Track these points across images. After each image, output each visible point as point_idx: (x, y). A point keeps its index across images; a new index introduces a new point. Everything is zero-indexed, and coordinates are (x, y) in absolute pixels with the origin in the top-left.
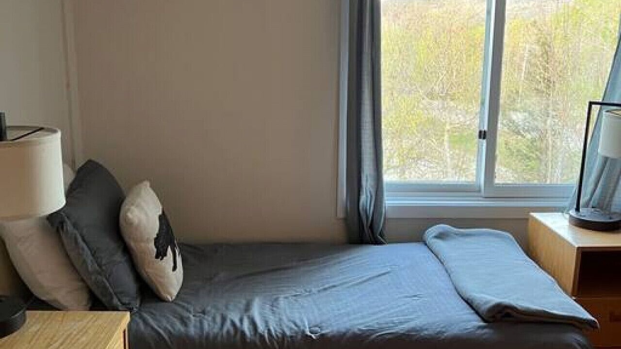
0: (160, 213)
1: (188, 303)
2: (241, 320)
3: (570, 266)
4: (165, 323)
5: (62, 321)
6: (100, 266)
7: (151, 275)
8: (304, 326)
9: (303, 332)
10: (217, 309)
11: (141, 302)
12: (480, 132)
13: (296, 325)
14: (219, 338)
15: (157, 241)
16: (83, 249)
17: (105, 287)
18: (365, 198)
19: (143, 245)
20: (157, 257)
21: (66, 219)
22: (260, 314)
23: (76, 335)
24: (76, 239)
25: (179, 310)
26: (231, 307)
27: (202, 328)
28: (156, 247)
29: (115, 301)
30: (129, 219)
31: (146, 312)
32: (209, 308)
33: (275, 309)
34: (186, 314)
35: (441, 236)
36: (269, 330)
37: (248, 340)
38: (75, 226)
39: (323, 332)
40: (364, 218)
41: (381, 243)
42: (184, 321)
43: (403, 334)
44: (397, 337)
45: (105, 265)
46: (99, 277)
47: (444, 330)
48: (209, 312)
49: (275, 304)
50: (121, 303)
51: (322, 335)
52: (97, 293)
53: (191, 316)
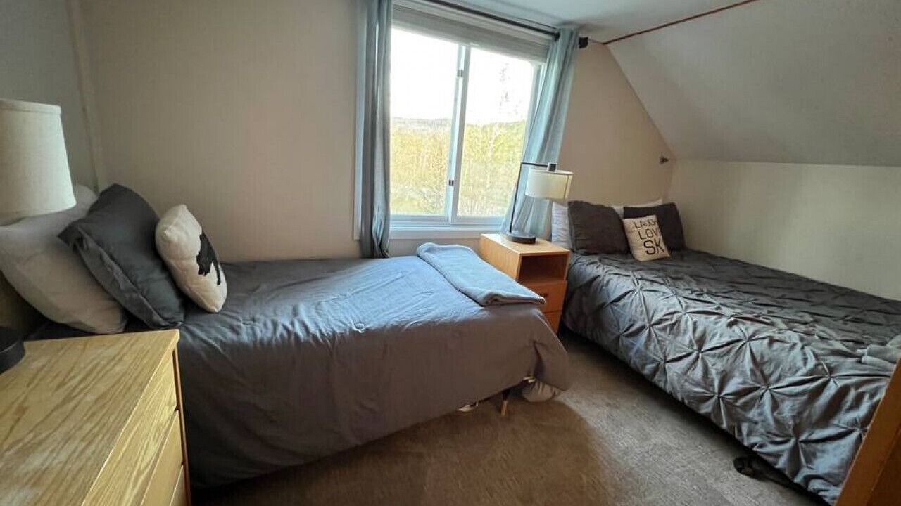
0: (201, 233)
1: (237, 313)
2: (292, 324)
3: (515, 265)
4: (214, 333)
5: (84, 349)
6: (134, 283)
7: (195, 291)
8: (350, 323)
9: (351, 329)
10: (266, 316)
11: (185, 317)
12: (450, 181)
13: (343, 323)
14: (274, 342)
15: (199, 258)
16: (112, 268)
17: (142, 304)
18: (376, 225)
19: (184, 262)
20: (200, 273)
21: (86, 236)
22: (309, 317)
23: (104, 367)
24: (101, 258)
25: (229, 320)
26: (279, 313)
27: (254, 334)
28: (199, 264)
29: (156, 317)
30: (166, 237)
31: (191, 324)
32: (258, 316)
33: (320, 311)
34: (235, 323)
35: (429, 250)
36: (320, 330)
37: (302, 341)
38: (99, 243)
39: (368, 326)
40: (375, 240)
41: (387, 257)
42: (235, 330)
43: (429, 322)
44: (425, 324)
45: (141, 282)
46: (135, 295)
47: (456, 315)
48: (258, 319)
49: (319, 308)
50: (163, 318)
51: (367, 329)
52: (133, 310)
53: (242, 325)
